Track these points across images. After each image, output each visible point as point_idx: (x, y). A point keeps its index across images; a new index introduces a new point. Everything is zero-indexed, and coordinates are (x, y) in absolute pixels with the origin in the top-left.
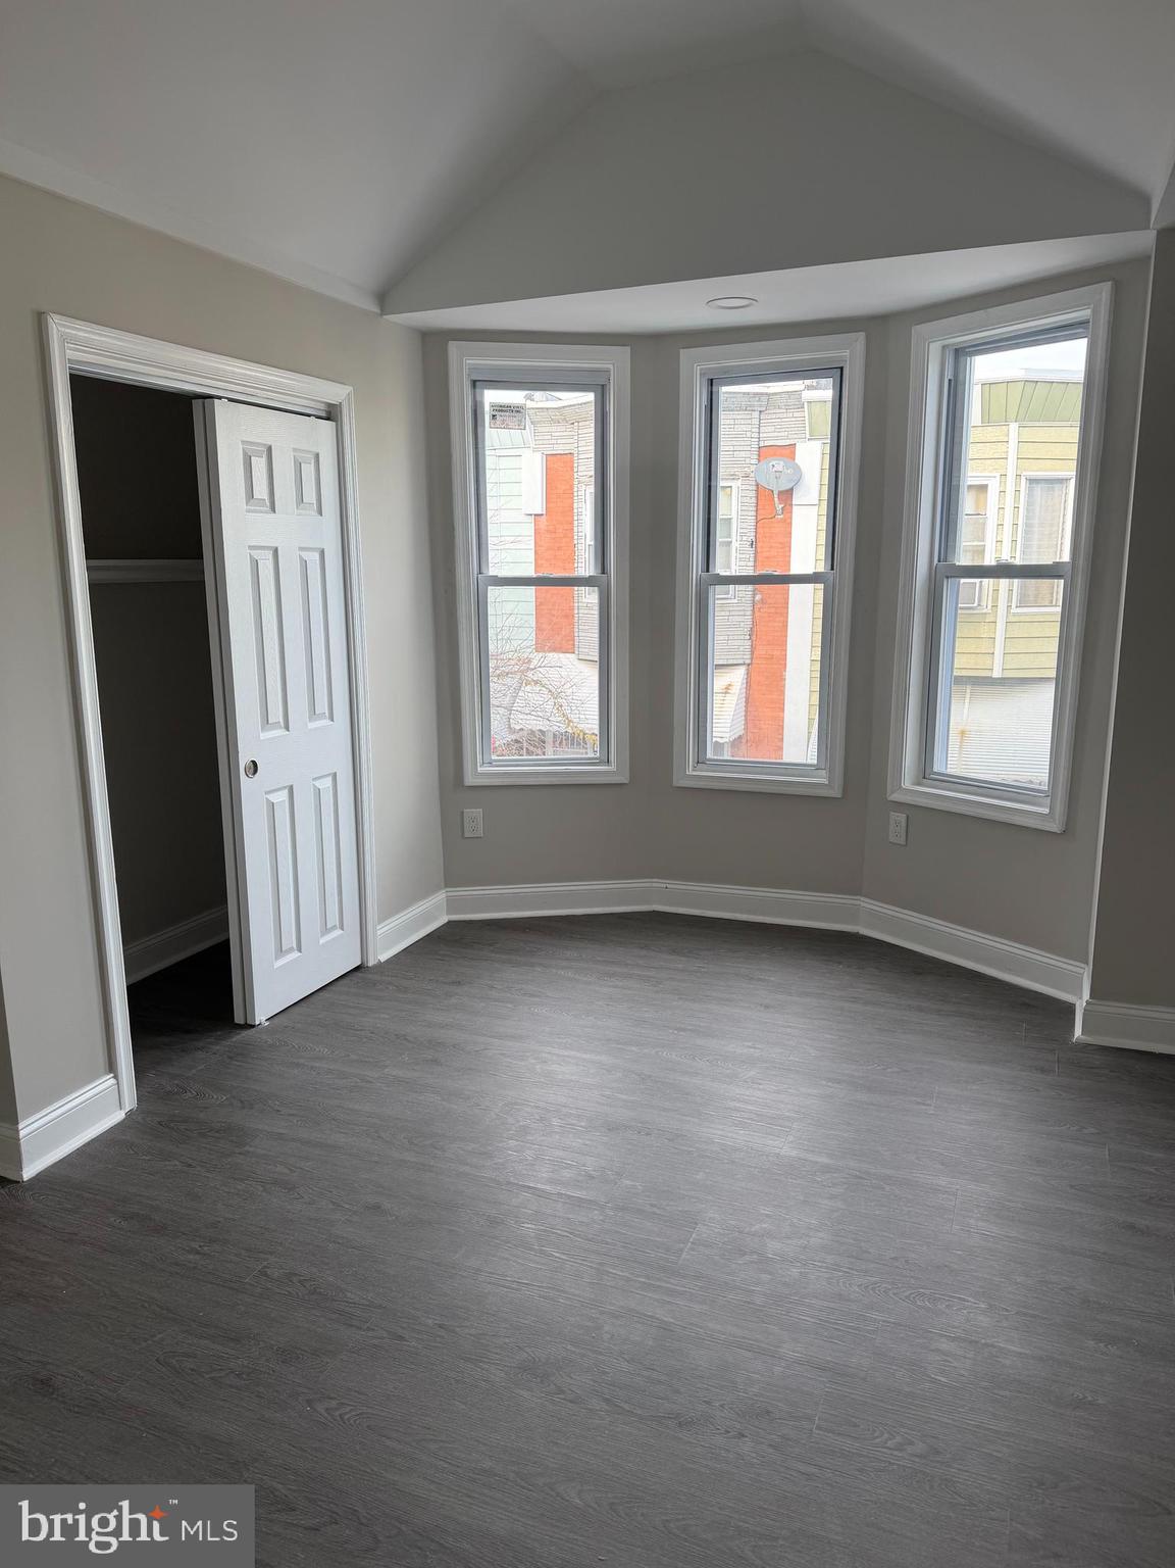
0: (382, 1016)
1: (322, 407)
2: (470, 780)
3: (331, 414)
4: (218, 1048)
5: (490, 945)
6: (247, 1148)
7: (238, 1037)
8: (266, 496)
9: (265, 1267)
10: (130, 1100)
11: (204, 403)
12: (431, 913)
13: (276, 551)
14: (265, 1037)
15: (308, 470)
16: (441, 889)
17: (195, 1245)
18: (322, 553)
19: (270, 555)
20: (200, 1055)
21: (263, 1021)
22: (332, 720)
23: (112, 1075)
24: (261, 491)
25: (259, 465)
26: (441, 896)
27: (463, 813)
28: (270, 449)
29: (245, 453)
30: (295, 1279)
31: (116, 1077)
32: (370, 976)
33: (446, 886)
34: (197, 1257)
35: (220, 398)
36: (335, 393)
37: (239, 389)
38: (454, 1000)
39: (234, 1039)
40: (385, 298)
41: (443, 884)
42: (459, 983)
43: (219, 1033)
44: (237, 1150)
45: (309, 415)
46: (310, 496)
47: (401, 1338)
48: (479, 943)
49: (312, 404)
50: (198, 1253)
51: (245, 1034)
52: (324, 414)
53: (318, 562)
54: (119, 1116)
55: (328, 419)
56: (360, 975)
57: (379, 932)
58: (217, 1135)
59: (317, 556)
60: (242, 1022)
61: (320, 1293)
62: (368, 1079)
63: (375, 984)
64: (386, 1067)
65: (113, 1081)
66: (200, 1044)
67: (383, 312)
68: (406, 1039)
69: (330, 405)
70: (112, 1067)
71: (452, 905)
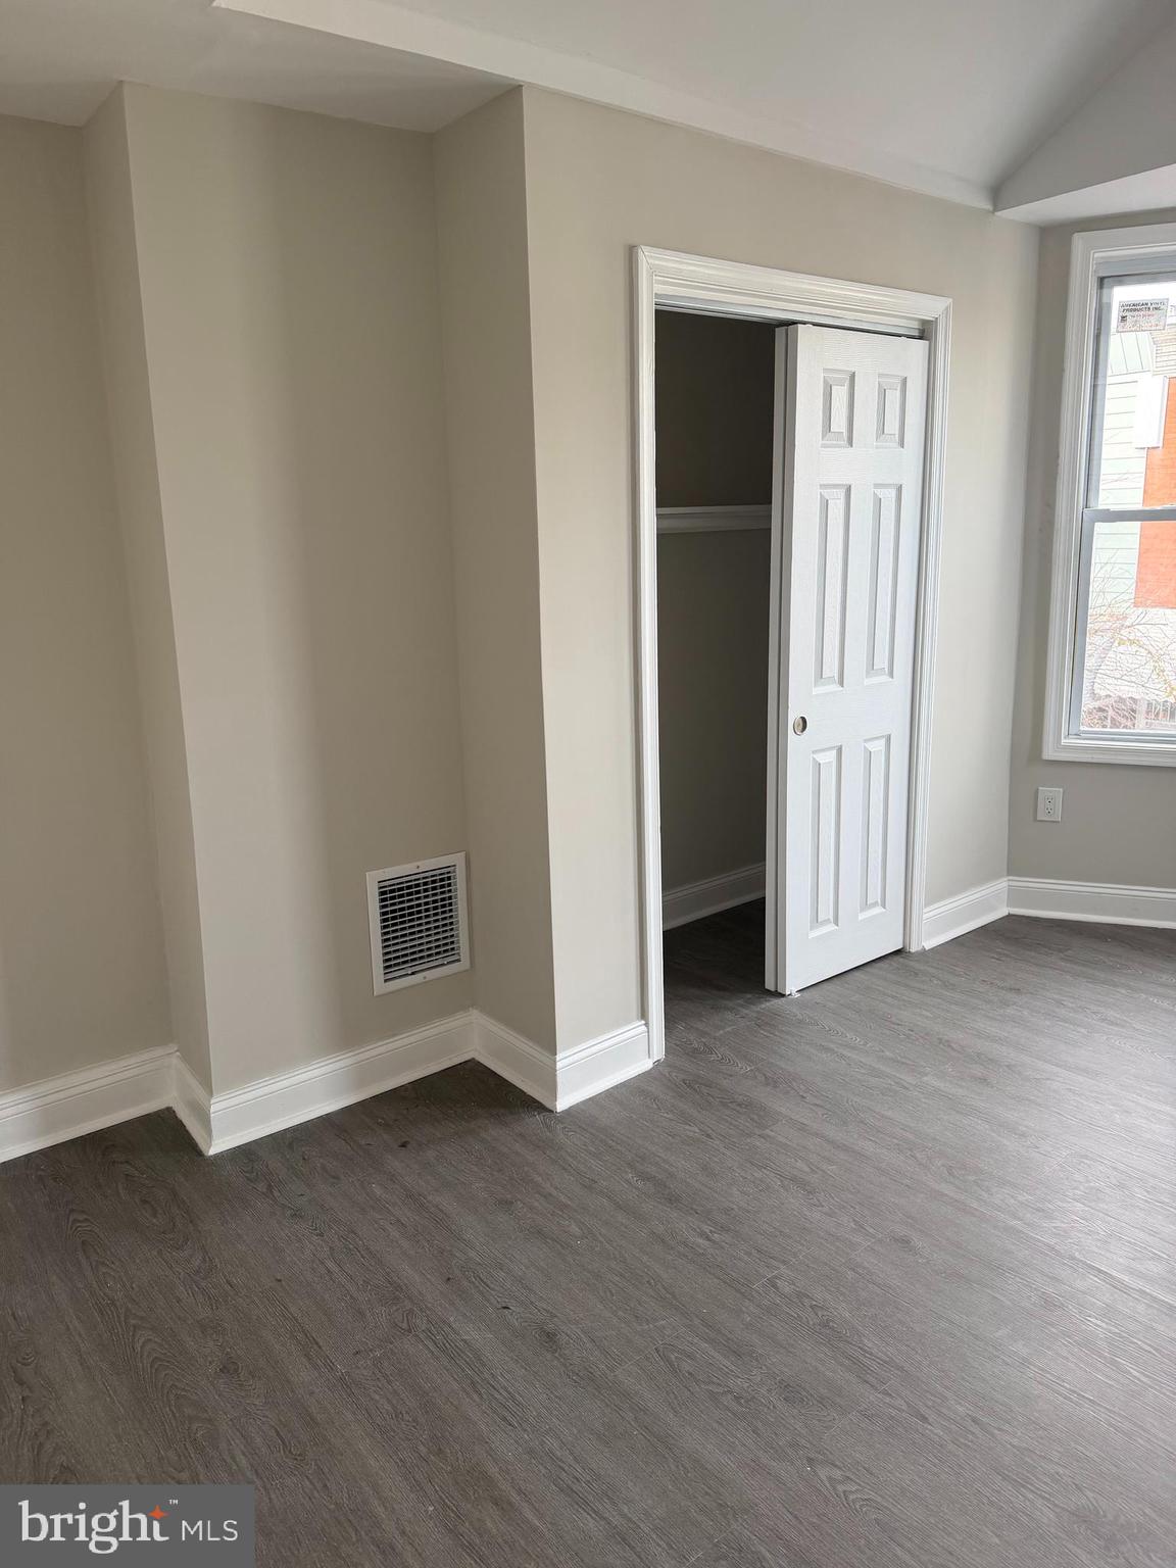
0: (924, 1012)
1: (916, 325)
2: (1049, 753)
3: (925, 332)
4: (747, 1011)
5: (1060, 951)
6: (768, 1131)
7: (768, 1004)
8: (844, 429)
9: (776, 1277)
10: (659, 1051)
11: (787, 330)
12: (990, 902)
13: (849, 489)
14: (794, 1010)
15: (894, 397)
16: (1001, 876)
17: (706, 1229)
18: (900, 489)
19: (842, 493)
20: (729, 1016)
21: (794, 992)
22: (892, 677)
23: (643, 1022)
24: (839, 423)
25: (840, 394)
26: (1002, 884)
27: (1037, 791)
28: (853, 376)
29: (825, 381)
30: (806, 1301)
31: (647, 1025)
32: (912, 963)
33: (1009, 874)
34: (707, 1243)
35: (804, 323)
36: (930, 307)
37: (827, 311)
38: (1010, 1011)
39: (763, 1006)
40: (1000, 191)
41: (1005, 873)
42: (1018, 991)
43: (749, 996)
44: (757, 1131)
45: (900, 336)
46: (892, 426)
47: (924, 1419)
48: (1044, 946)
49: (903, 322)
50: (708, 1239)
51: (776, 1002)
52: (916, 334)
53: (894, 500)
54: (647, 1065)
55: (921, 338)
56: (901, 960)
57: (925, 916)
58: (738, 1108)
59: (893, 493)
60: (773, 989)
61: (832, 1328)
62: (905, 1084)
63: (916, 974)
64: (926, 1075)
65: (644, 1028)
66: (730, 1004)
67: (996, 208)
68: (949, 1046)
69: (924, 322)
70: (644, 1014)
71: (1014, 896)
